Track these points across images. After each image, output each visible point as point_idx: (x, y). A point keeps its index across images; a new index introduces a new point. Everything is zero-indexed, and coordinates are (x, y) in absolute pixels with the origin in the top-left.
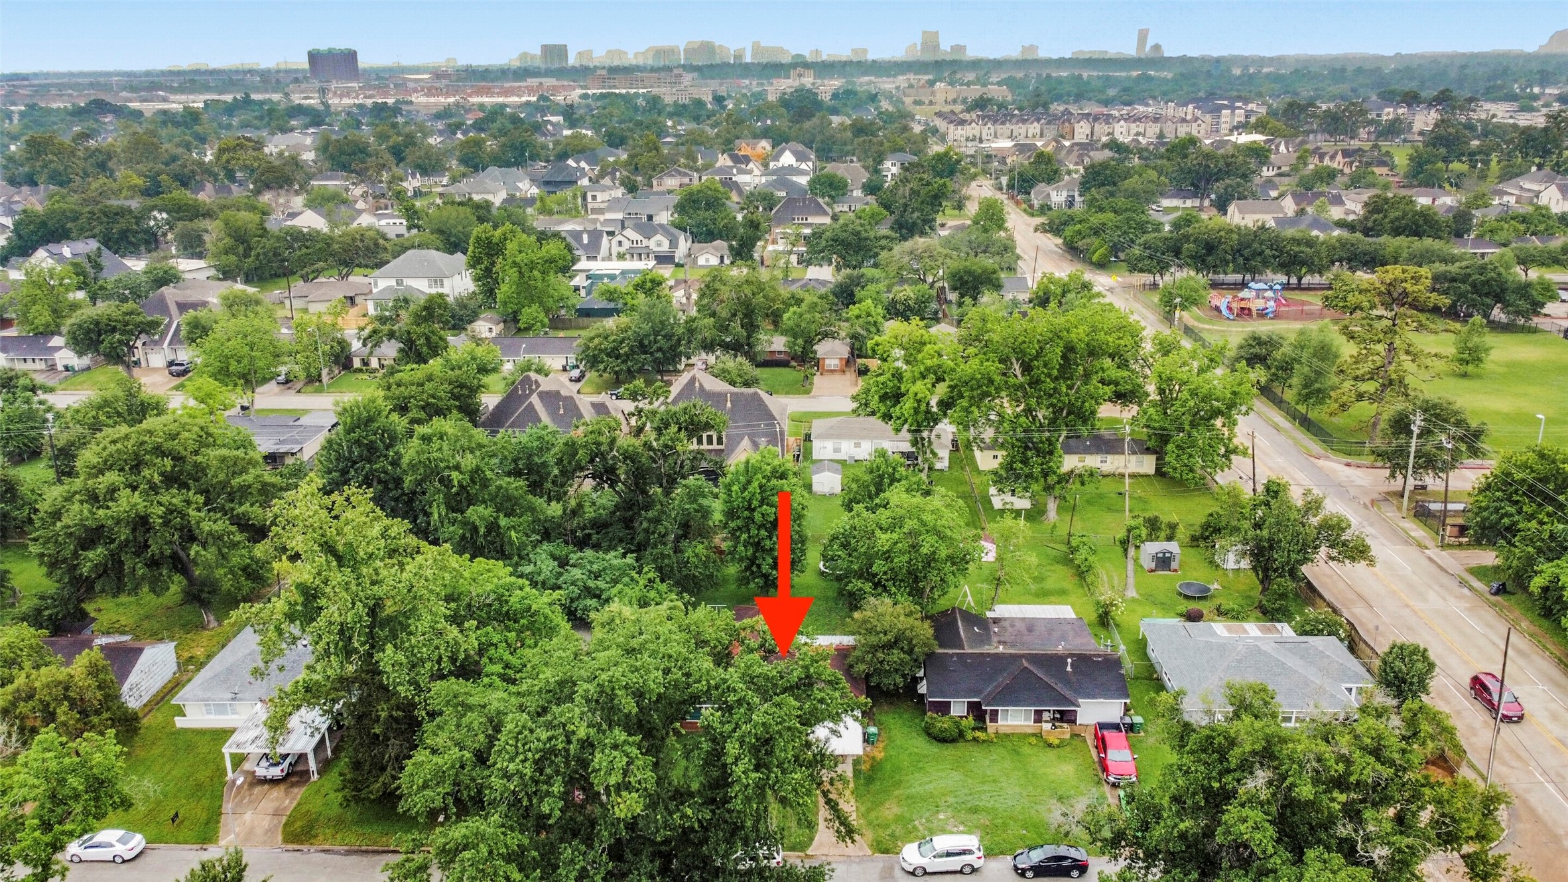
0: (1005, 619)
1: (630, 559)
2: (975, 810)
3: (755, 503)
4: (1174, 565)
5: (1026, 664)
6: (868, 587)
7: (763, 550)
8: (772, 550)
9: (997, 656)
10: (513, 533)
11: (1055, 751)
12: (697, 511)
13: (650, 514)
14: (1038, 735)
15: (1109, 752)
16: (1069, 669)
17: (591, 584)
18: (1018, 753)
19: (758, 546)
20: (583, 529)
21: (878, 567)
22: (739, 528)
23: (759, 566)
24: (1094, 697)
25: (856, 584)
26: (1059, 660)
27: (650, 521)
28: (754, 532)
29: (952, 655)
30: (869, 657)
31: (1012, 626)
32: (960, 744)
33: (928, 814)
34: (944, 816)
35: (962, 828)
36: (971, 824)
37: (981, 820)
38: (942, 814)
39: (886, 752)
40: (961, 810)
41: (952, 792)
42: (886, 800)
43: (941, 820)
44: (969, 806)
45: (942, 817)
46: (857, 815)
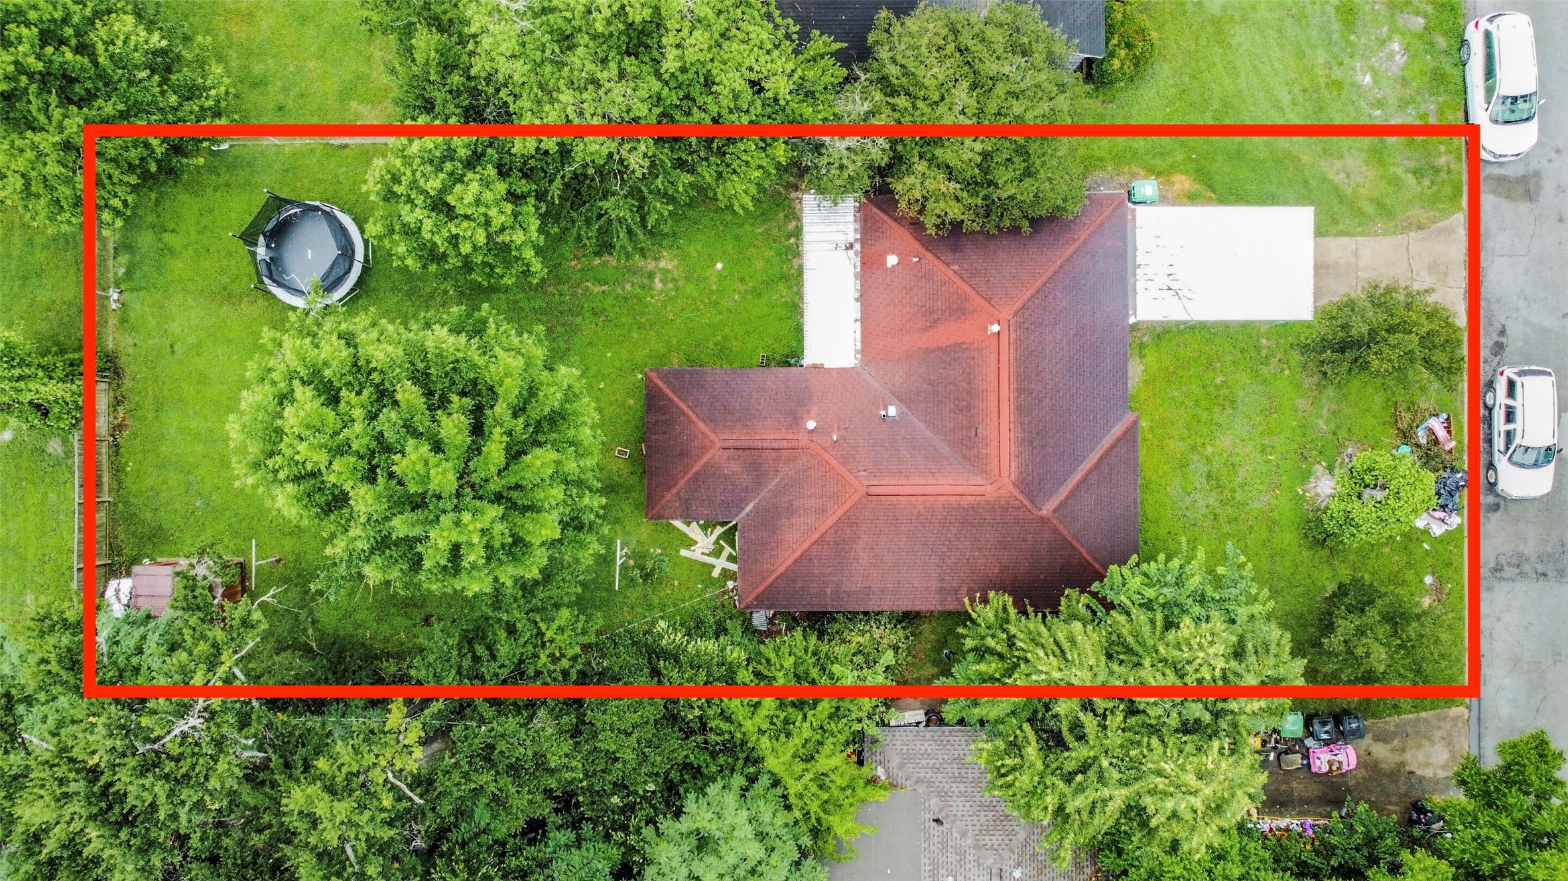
2: (1349, 16)
33: (1363, 104)
34: (1364, 75)
35: (1396, 47)
36: (1386, 28)
37: (1376, 7)
38: (1359, 78)
39: (1172, 169)
40: (1347, 41)
41: (1300, 54)
42: (1324, 180)
43: (1375, 82)
44: (1336, 26)
45: (1368, 79)
46: (1363, 234)
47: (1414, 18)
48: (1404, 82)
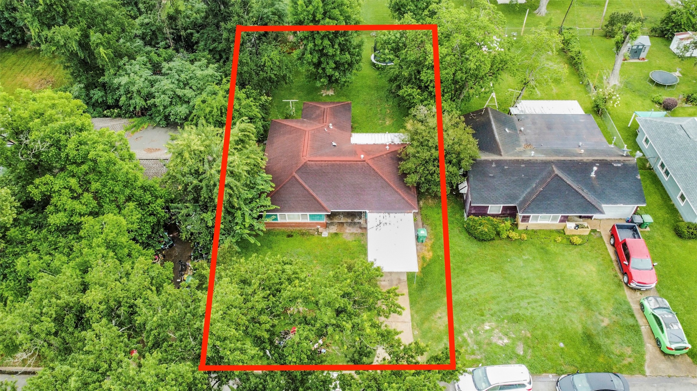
0: (527, 116)
1: (211, 70)
2: (516, 319)
3: (319, 16)
4: (643, 55)
5: (557, 171)
6: (415, 92)
7: (326, 55)
8: (333, 56)
9: (529, 163)
10: (101, 50)
11: (577, 249)
12: (274, 14)
13: (229, 25)
14: (562, 232)
15: (632, 260)
16: (593, 175)
17: (180, 92)
18: (547, 252)
19: (322, 53)
20: (185, 29)
21: (427, 75)
22: (306, 38)
23: (324, 69)
24: (615, 203)
25: (406, 90)
26: (586, 167)
27: (229, 31)
28: (318, 42)
29: (491, 162)
30: (421, 170)
31: (534, 123)
32: (497, 242)
33: (475, 325)
34: (489, 326)
35: (506, 341)
36: (514, 336)
37: (523, 332)
38: (487, 324)
39: (434, 252)
40: (504, 319)
41: (494, 298)
42: (437, 307)
43: (487, 331)
44: (510, 314)
45: (487, 328)
46: (413, 325)
47: (522, 350)
48: (489, 344)
